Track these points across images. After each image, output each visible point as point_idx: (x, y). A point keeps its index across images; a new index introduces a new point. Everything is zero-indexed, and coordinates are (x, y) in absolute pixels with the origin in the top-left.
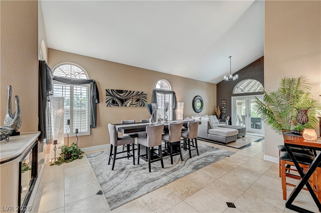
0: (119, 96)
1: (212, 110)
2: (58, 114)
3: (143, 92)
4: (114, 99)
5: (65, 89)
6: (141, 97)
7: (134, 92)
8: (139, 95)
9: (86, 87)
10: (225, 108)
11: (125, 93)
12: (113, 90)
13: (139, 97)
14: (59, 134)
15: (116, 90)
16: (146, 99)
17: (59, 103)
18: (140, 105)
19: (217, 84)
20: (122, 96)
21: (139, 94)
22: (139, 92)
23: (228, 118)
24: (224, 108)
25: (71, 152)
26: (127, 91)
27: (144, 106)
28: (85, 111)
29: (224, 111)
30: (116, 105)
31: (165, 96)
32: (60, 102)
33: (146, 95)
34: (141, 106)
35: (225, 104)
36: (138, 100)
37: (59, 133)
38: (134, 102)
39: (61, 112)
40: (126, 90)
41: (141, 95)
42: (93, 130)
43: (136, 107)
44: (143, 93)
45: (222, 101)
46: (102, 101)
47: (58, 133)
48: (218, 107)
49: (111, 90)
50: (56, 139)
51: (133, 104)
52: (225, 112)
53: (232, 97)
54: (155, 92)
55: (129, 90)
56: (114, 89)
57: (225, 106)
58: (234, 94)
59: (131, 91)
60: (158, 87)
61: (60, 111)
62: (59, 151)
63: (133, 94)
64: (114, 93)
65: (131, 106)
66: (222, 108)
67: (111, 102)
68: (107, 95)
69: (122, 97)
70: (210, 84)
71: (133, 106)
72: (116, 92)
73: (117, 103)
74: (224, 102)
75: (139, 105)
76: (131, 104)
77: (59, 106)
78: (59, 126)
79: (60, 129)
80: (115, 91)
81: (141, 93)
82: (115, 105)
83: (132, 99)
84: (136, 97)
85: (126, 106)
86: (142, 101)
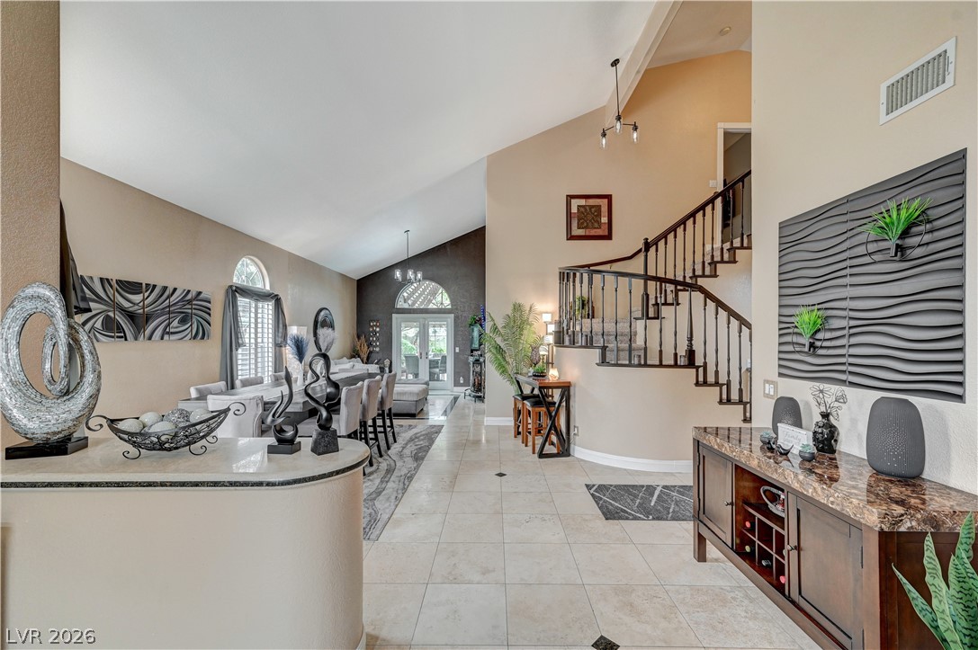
0: (126, 304)
1: (348, 345)
3: (200, 293)
4: (111, 314)
6: (194, 307)
7: (175, 290)
8: (190, 302)
10: (378, 339)
11: (146, 294)
12: (107, 280)
13: (190, 307)
15: (119, 282)
16: (210, 315)
18: (193, 334)
19: (358, 281)
20: (137, 304)
21: (189, 297)
22: (189, 291)
23: (387, 362)
24: (375, 339)
26: (155, 286)
27: (202, 338)
29: (376, 346)
30: (118, 337)
31: (256, 308)
33: (210, 302)
34: (195, 337)
35: (378, 329)
36: (186, 319)
38: (175, 323)
40: (152, 283)
41: (194, 302)
43: (181, 344)
44: (202, 296)
45: (372, 324)
48: (362, 338)
49: (101, 279)
51: (172, 330)
52: (377, 349)
53: (394, 316)
54: (235, 292)
55: (160, 283)
56: (109, 278)
57: (378, 334)
58: (397, 309)
59: (165, 288)
60: (238, 280)
63: (172, 299)
64: (110, 292)
65: (166, 337)
66: (371, 339)
67: (98, 325)
69: (136, 307)
70: (344, 277)
71: (173, 337)
72: (117, 290)
73: (120, 329)
74: (377, 326)
75: (189, 336)
76: (168, 333)
80: (114, 283)
81: (194, 294)
82: (113, 337)
83: (169, 313)
84: (180, 308)
85: (150, 338)
86: (198, 321)
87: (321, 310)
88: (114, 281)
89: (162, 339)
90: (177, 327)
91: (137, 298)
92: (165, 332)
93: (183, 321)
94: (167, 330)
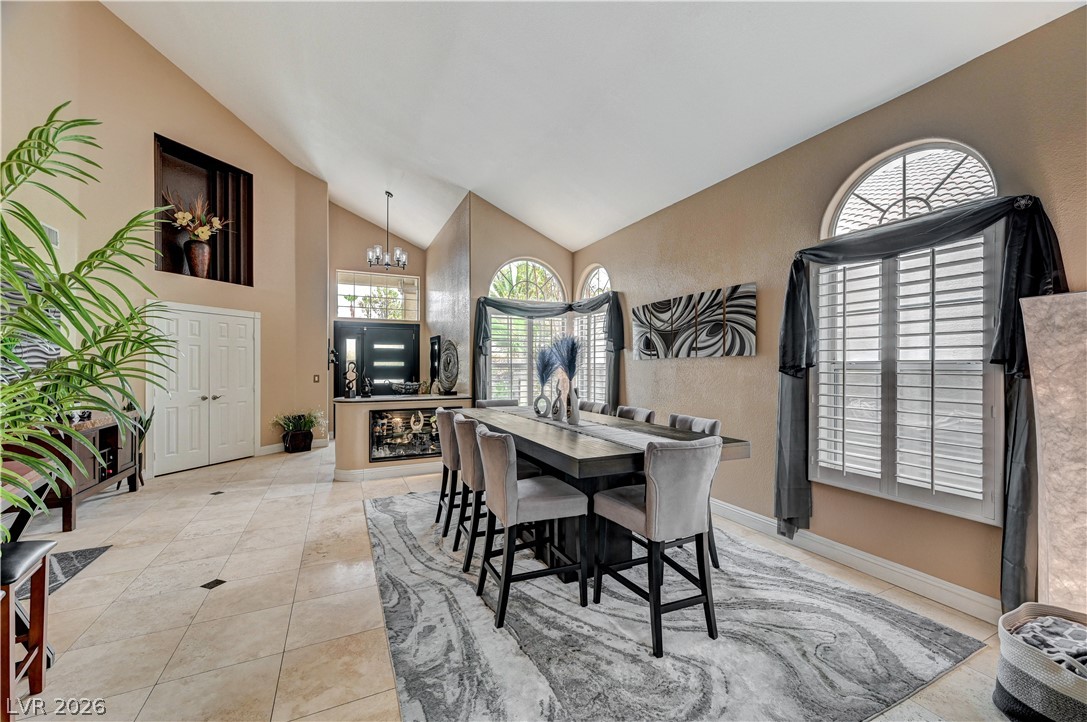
0: (658, 324)
3: (736, 288)
4: (648, 335)
6: (727, 310)
7: (702, 294)
8: (720, 305)
9: (602, 314)
11: (674, 310)
13: (721, 311)
15: (654, 305)
16: (753, 316)
18: (726, 350)
20: (667, 321)
21: (720, 298)
22: (719, 291)
26: (681, 298)
27: (741, 353)
30: (653, 355)
33: (753, 298)
34: (728, 353)
36: (716, 328)
38: (703, 336)
40: (678, 296)
41: (729, 303)
43: (709, 362)
44: (739, 291)
49: (644, 307)
51: (699, 345)
55: (686, 294)
56: (648, 304)
59: (690, 297)
63: (699, 307)
64: (649, 315)
65: (693, 353)
67: (642, 345)
69: (666, 324)
71: (700, 353)
72: (652, 313)
73: (654, 347)
75: (721, 352)
76: (694, 349)
80: (651, 308)
81: (726, 293)
82: (649, 355)
83: (696, 325)
84: (708, 316)
85: (677, 356)
86: (733, 328)
88: (650, 306)
89: (688, 355)
90: (704, 342)
91: (666, 316)
92: (691, 348)
93: (711, 333)
94: (694, 345)
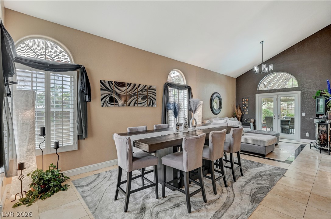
0: (118, 91)
1: (230, 111)
2: (24, 118)
3: (151, 86)
4: (113, 95)
5: (36, 78)
6: (148, 92)
7: (140, 85)
8: (146, 90)
9: (70, 76)
10: (247, 108)
11: (127, 87)
12: (111, 82)
13: (146, 92)
14: (27, 152)
15: (116, 82)
16: (156, 96)
17: (27, 101)
18: (148, 104)
19: (236, 78)
20: (123, 91)
21: (146, 88)
22: (146, 86)
23: (252, 120)
24: (245, 108)
25: (49, 181)
26: (131, 84)
27: (152, 106)
28: (68, 113)
29: (246, 111)
30: (116, 105)
31: (179, 93)
32: (28, 98)
33: (156, 90)
34: (149, 106)
35: (247, 103)
36: (145, 97)
37: (28, 149)
38: (140, 99)
39: (31, 115)
40: (130, 82)
41: (148, 90)
42: (83, 142)
43: (142, 108)
44: (152, 88)
45: (244, 100)
46: (95, 98)
47: (25, 150)
48: (239, 107)
49: (109, 82)
50: (23, 161)
51: (139, 102)
52: (247, 113)
53: (257, 95)
54: (168, 85)
55: (133, 83)
56: (112, 81)
57: (247, 105)
58: (259, 91)
59: (135, 85)
60: (169, 80)
61: (28, 114)
62: (28, 181)
63: (138, 89)
64: (112, 86)
65: (136, 105)
66: (243, 108)
67: (108, 100)
68: (101, 89)
69: (123, 93)
70: (228, 77)
71: (139, 105)
72: (115, 86)
73: (116, 101)
74: (246, 101)
75: (146, 105)
76: (136, 103)
77: (27, 106)
78: (28, 139)
79: (29, 143)
80: (114, 83)
81: (148, 87)
82: (113, 105)
83: (137, 95)
84: (142, 93)
85: (129, 105)
86: (150, 98)
87: (214, 94)
88: (114, 82)
89: (134, 106)
90: (140, 101)
91: (123, 89)
92: (135, 103)
93: (143, 99)
94: (137, 102)
